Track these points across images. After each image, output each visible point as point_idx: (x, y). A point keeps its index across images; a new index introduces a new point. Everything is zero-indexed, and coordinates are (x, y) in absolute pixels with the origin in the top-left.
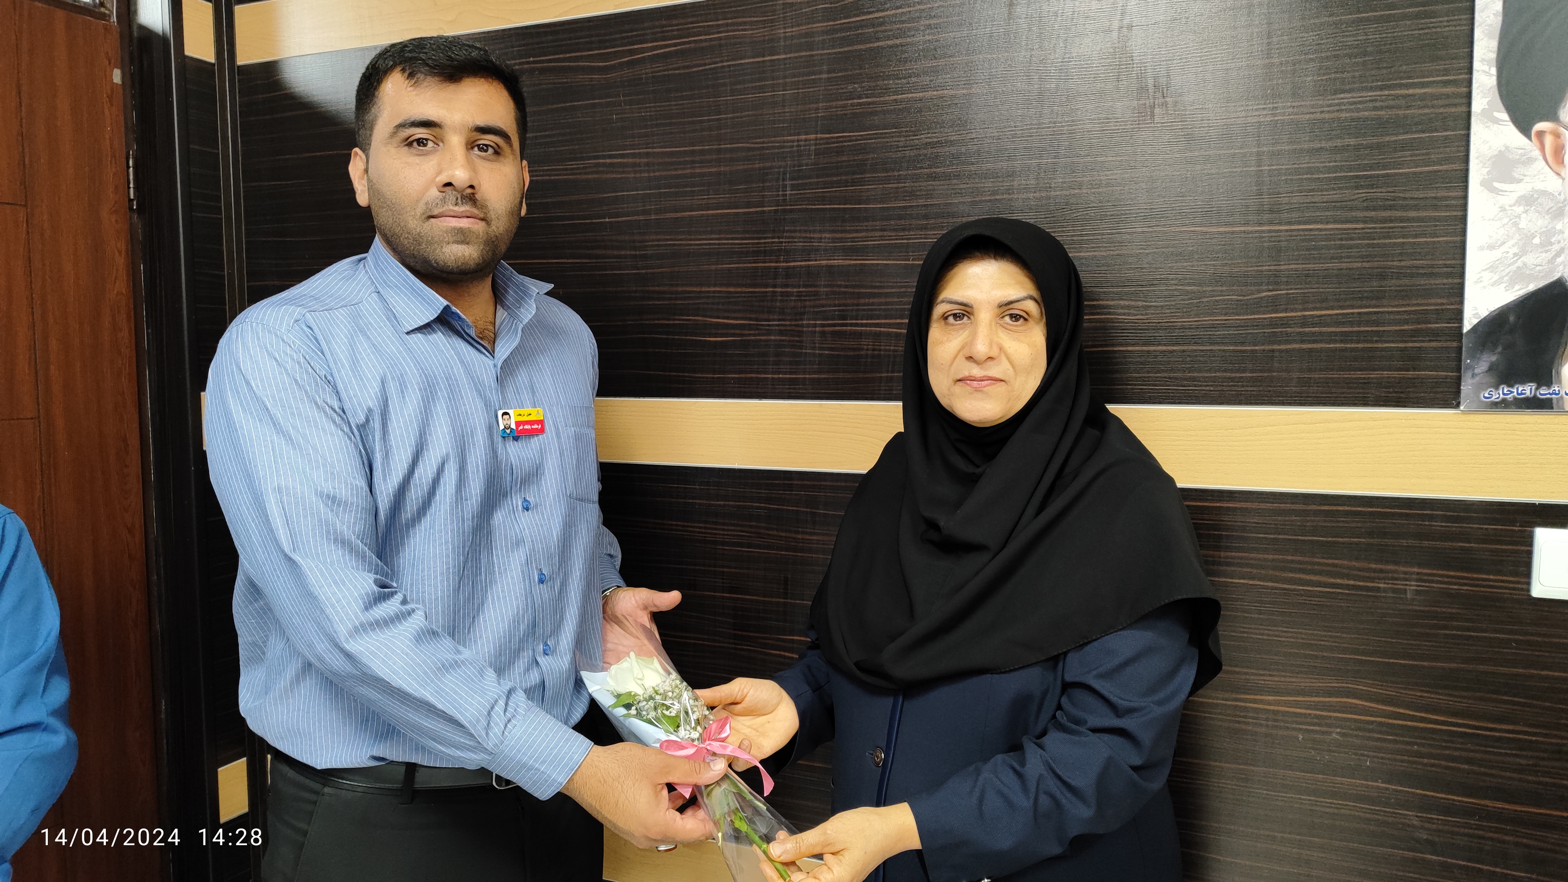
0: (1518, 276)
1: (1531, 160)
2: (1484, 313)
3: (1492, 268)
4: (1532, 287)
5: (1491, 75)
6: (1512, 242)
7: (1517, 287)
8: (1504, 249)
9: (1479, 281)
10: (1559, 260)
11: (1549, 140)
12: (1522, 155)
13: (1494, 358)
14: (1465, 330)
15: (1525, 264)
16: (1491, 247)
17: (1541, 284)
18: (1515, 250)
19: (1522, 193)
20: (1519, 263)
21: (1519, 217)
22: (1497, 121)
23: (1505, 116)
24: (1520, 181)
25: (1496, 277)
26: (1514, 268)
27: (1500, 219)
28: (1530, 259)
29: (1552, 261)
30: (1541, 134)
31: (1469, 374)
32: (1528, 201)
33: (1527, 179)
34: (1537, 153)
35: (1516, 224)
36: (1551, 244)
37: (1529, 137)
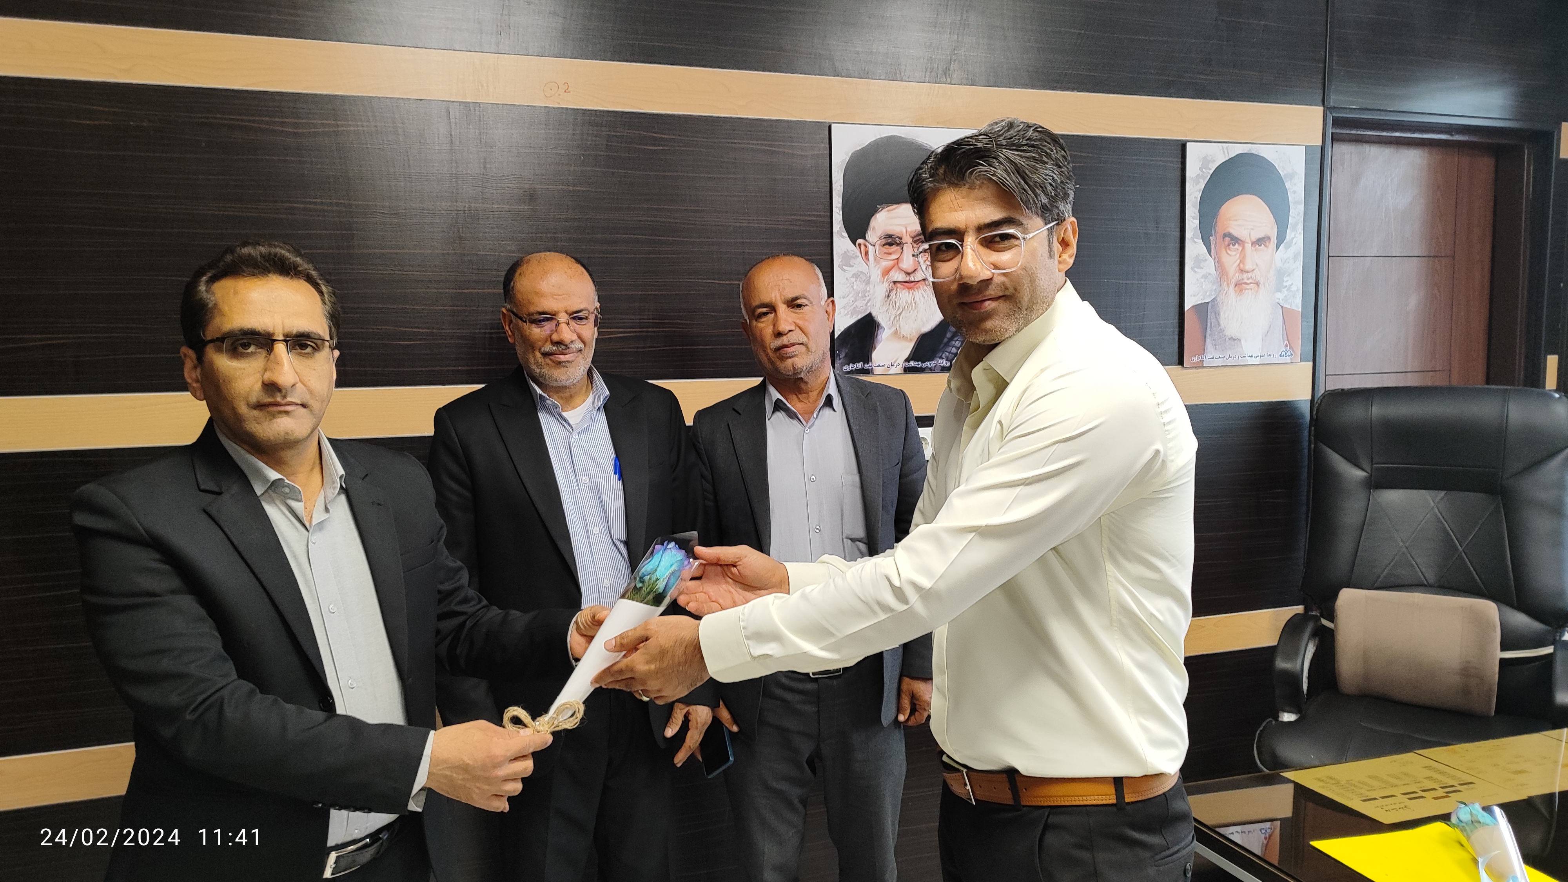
0: (854, 312)
1: (857, 257)
2: (842, 329)
3: (844, 308)
4: (860, 317)
5: (840, 215)
6: (851, 295)
7: (854, 317)
8: (848, 298)
9: (840, 313)
10: (869, 304)
11: (863, 247)
12: (853, 254)
13: (847, 351)
14: (835, 337)
15: (856, 306)
16: (844, 297)
17: (863, 315)
18: (853, 299)
19: (854, 272)
20: (854, 305)
21: (853, 283)
22: (843, 237)
23: (845, 235)
24: (853, 266)
25: (846, 312)
26: (852, 307)
27: (847, 284)
28: (858, 303)
29: (866, 305)
30: (860, 245)
31: (838, 358)
32: (856, 276)
33: (855, 266)
34: (859, 254)
35: (852, 287)
36: (866, 297)
37: (855, 246)
